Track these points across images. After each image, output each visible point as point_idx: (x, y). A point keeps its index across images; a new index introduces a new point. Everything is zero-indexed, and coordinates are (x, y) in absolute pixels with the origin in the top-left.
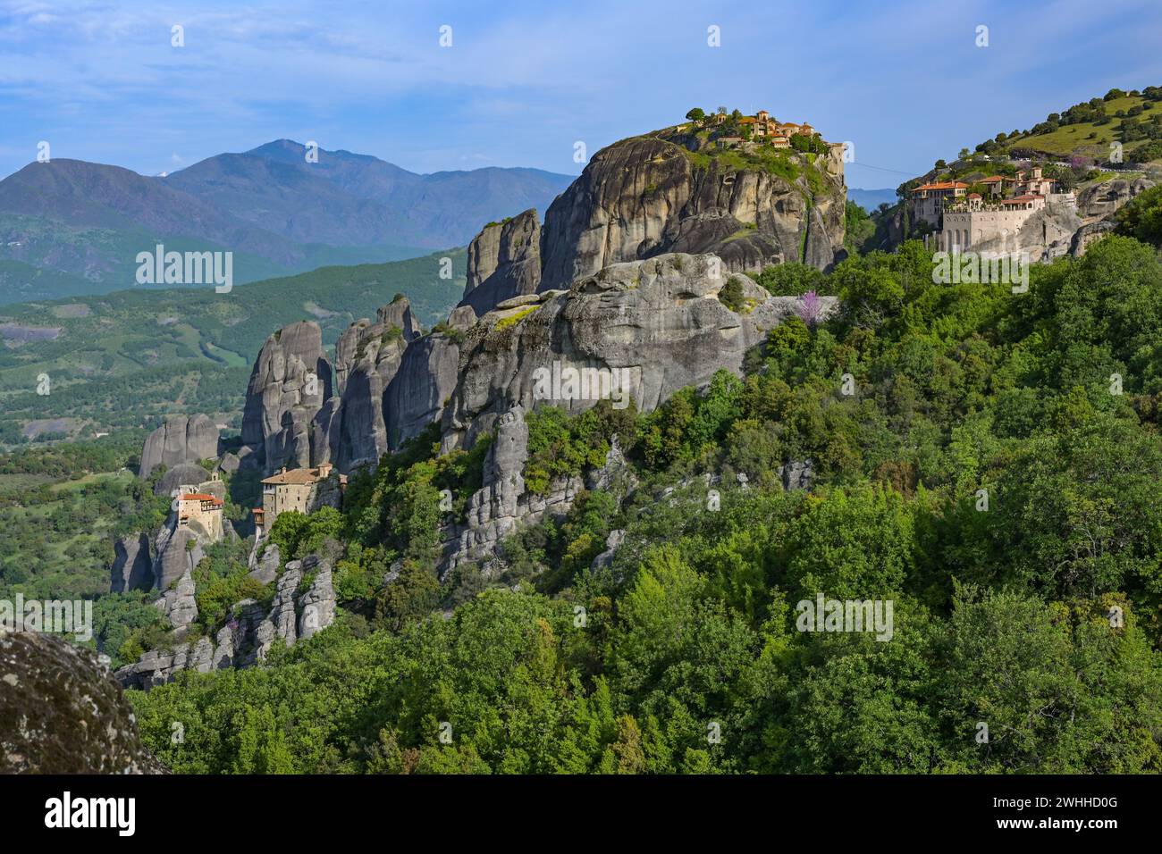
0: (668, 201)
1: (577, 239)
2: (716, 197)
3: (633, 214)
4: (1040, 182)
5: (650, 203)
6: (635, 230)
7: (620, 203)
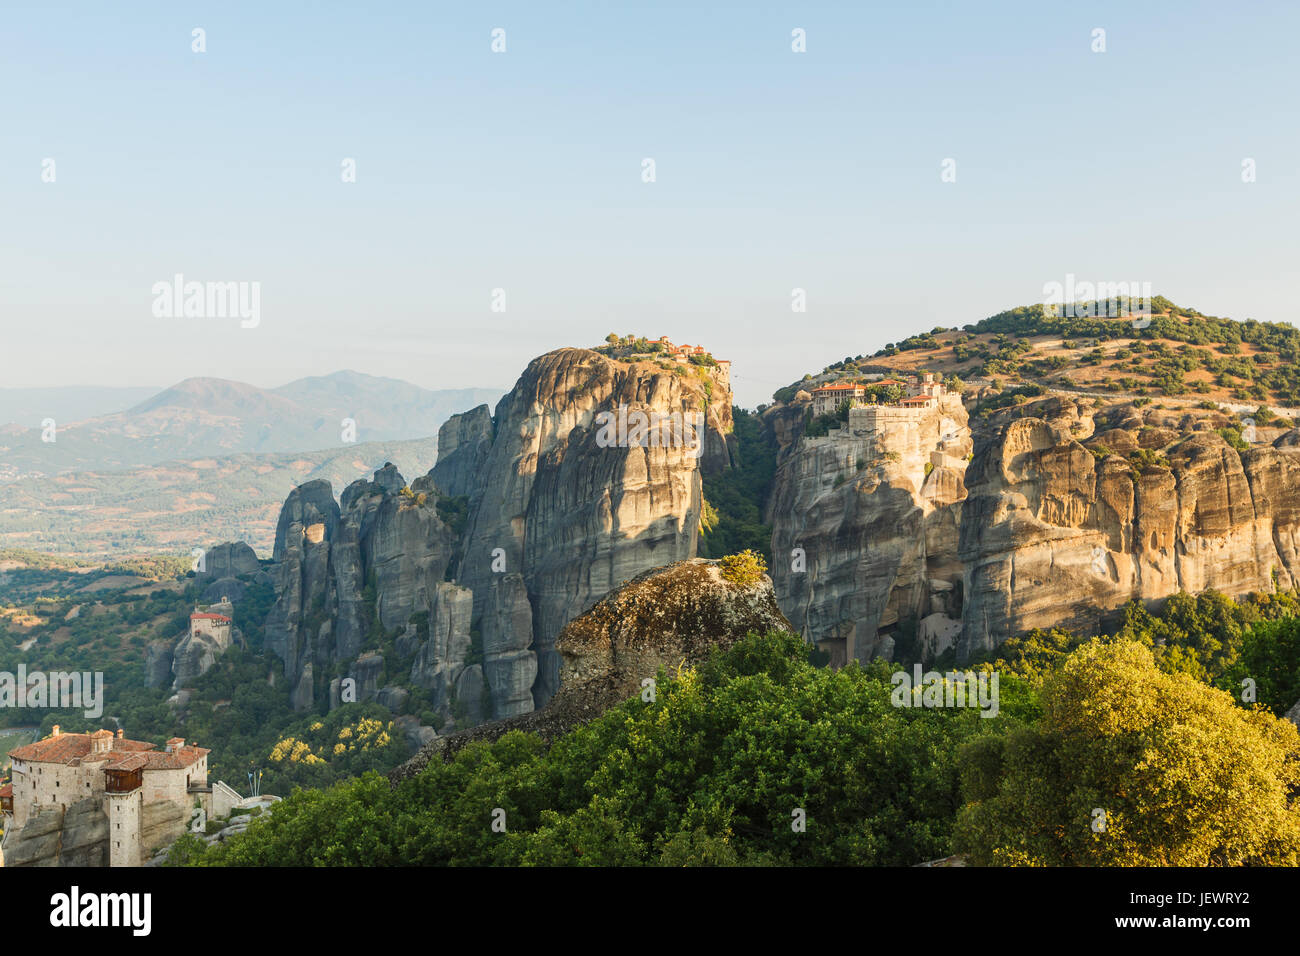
0: (594, 397)
1: (517, 425)
2: (635, 395)
3: (564, 407)
4: (932, 385)
5: (578, 398)
6: (567, 420)
7: (553, 397)
